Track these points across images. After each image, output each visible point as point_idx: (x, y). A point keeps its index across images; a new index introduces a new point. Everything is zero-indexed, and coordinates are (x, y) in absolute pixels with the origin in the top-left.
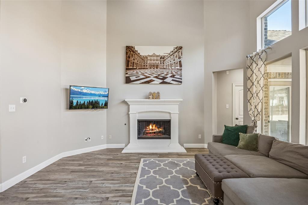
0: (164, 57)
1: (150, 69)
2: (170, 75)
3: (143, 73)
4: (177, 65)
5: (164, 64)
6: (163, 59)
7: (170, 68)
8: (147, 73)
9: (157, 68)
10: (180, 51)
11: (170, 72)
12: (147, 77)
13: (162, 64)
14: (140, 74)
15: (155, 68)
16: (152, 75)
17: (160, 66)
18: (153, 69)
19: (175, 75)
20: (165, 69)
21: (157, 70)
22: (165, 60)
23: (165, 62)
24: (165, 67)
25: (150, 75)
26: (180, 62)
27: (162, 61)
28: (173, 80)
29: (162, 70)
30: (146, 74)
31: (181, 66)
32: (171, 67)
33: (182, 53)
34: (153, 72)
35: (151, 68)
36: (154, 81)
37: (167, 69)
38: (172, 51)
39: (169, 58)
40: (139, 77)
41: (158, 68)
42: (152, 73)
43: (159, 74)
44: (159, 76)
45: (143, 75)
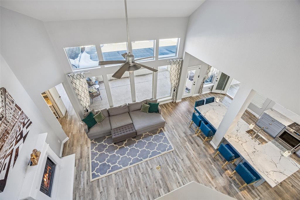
0: (2, 115)
1: (4, 143)
2: (22, 126)
3: (5, 156)
4: (17, 111)
5: (9, 122)
6: (4, 118)
7: (16, 120)
8: (7, 151)
9: (8, 133)
10: (7, 95)
11: (19, 123)
12: (11, 154)
13: (8, 124)
14: (3, 161)
15: (8, 135)
16: (12, 146)
17: (9, 128)
18: (7, 138)
19: (24, 122)
20: (14, 125)
21: (10, 135)
22: (6, 118)
23: (8, 120)
24: (12, 124)
25: (11, 147)
26: (16, 105)
27: (5, 121)
28: (27, 128)
29: (13, 130)
30: (8, 153)
31: (20, 109)
32: (16, 118)
33: (10, 96)
34: (10, 141)
35: (4, 141)
36: (19, 147)
37: (15, 124)
38: (2, 101)
39: (7, 111)
40: (5, 164)
41: (10, 132)
42: (11, 143)
43: (16, 136)
44: (17, 138)
45: (7, 157)
